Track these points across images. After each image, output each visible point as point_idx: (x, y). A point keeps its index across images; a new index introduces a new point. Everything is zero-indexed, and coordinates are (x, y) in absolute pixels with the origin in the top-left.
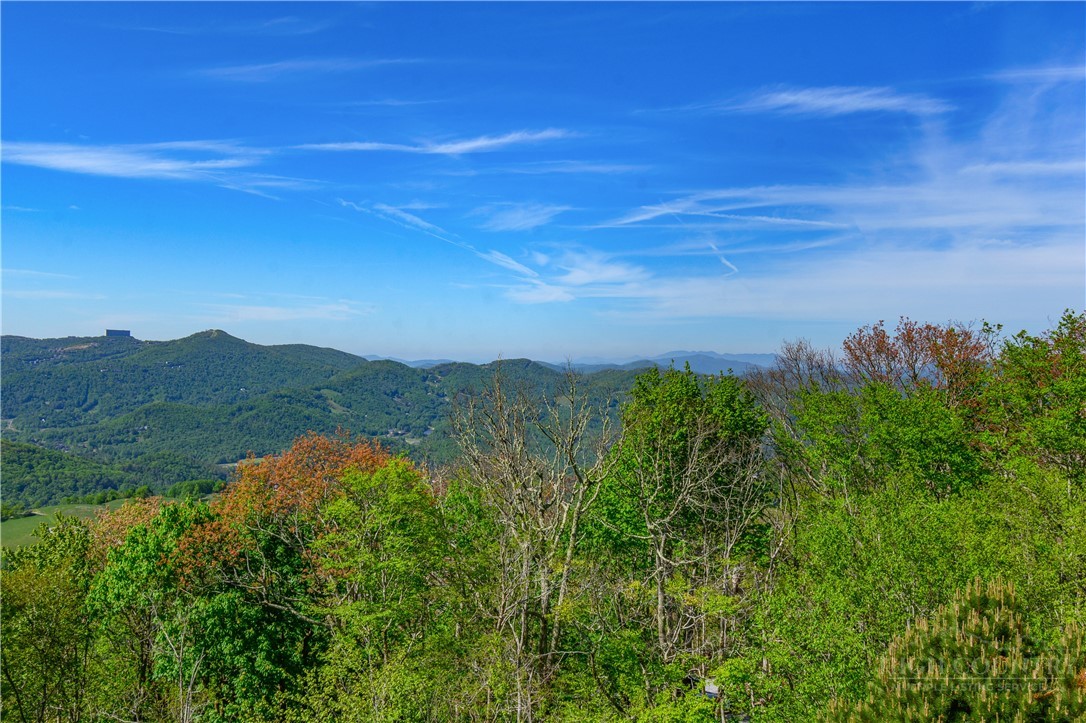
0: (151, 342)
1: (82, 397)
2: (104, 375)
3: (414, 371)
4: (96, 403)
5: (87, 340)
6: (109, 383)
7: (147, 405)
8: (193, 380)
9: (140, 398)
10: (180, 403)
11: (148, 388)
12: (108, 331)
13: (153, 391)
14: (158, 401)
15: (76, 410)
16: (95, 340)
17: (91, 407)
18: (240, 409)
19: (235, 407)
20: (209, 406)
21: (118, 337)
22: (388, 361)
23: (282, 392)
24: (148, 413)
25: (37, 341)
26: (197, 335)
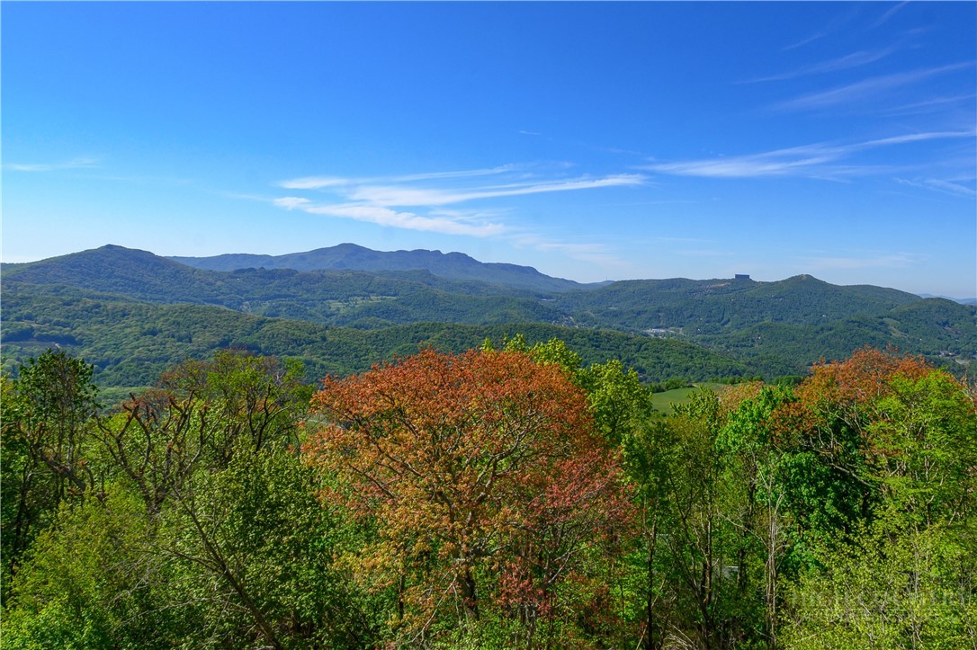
0: (763, 283)
1: (721, 316)
2: (734, 303)
3: (963, 307)
4: (729, 321)
5: (724, 281)
6: (737, 308)
7: (761, 323)
8: (790, 308)
9: (756, 318)
10: (781, 323)
11: (761, 312)
12: (736, 276)
13: (764, 314)
14: (767, 321)
15: (718, 324)
16: (729, 281)
17: (726, 323)
18: (822, 329)
19: (819, 328)
20: (801, 326)
21: (742, 279)
22: (939, 299)
23: (853, 319)
24: (761, 328)
25: (695, 281)
26: (792, 278)
